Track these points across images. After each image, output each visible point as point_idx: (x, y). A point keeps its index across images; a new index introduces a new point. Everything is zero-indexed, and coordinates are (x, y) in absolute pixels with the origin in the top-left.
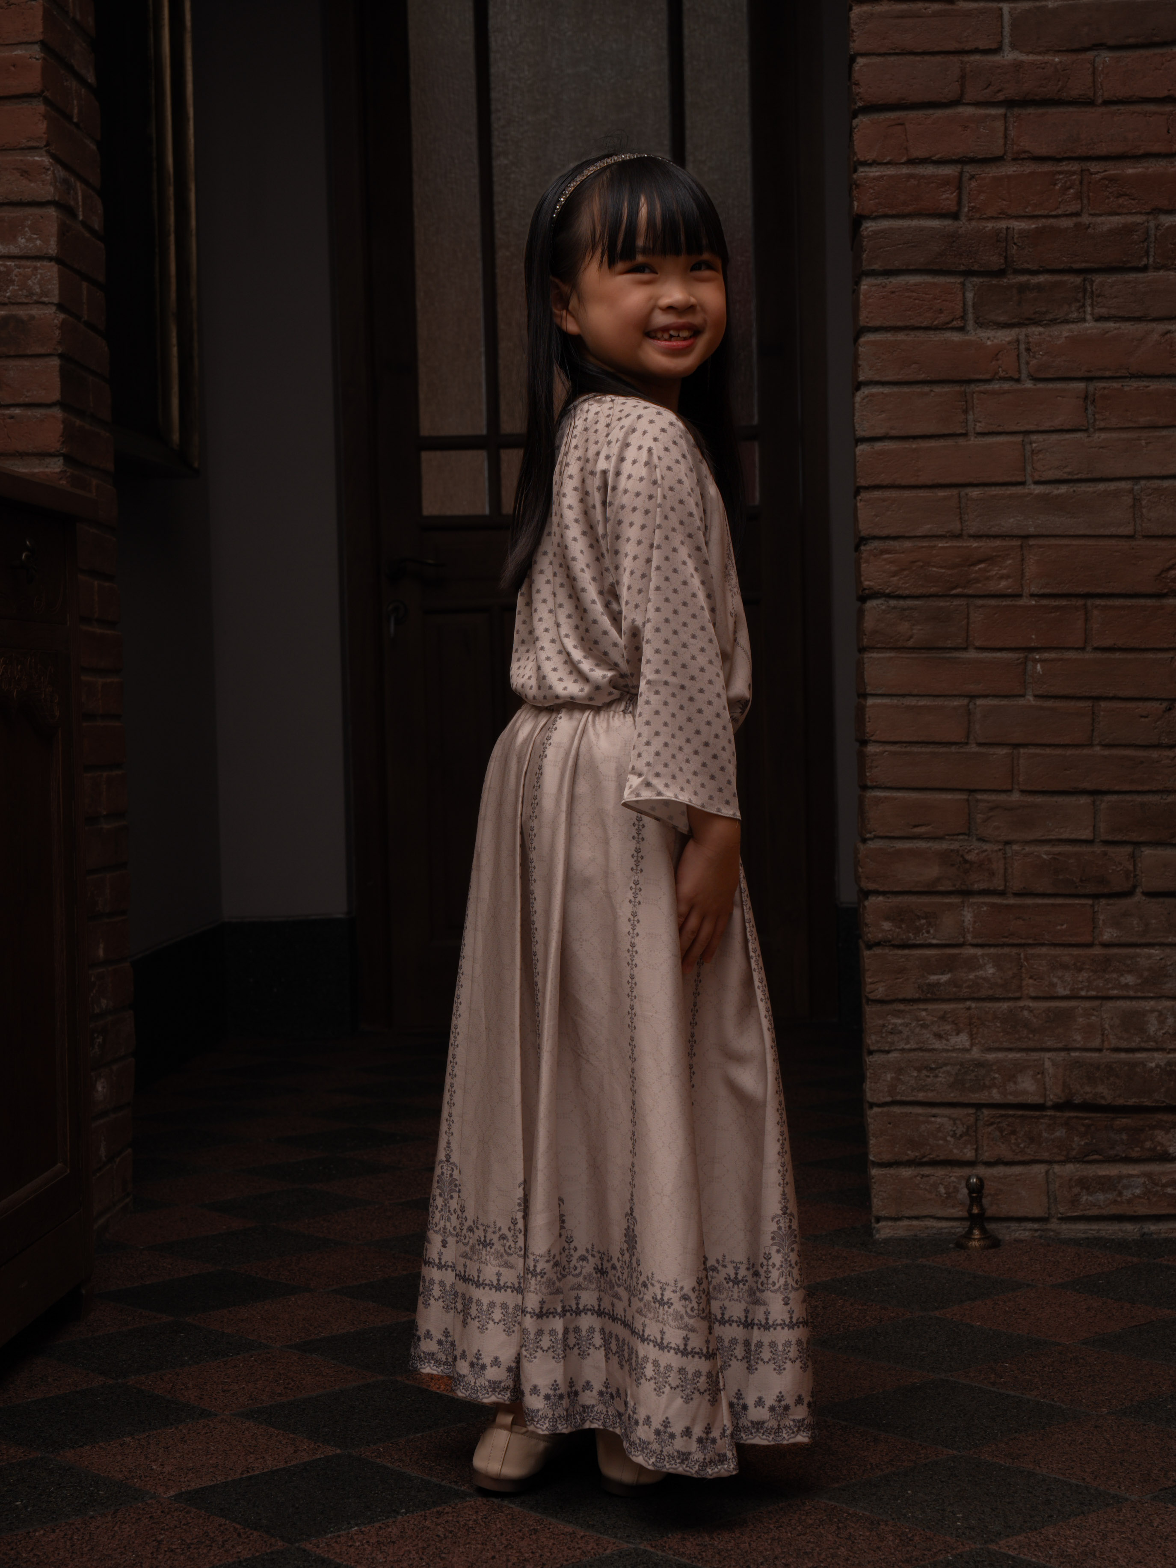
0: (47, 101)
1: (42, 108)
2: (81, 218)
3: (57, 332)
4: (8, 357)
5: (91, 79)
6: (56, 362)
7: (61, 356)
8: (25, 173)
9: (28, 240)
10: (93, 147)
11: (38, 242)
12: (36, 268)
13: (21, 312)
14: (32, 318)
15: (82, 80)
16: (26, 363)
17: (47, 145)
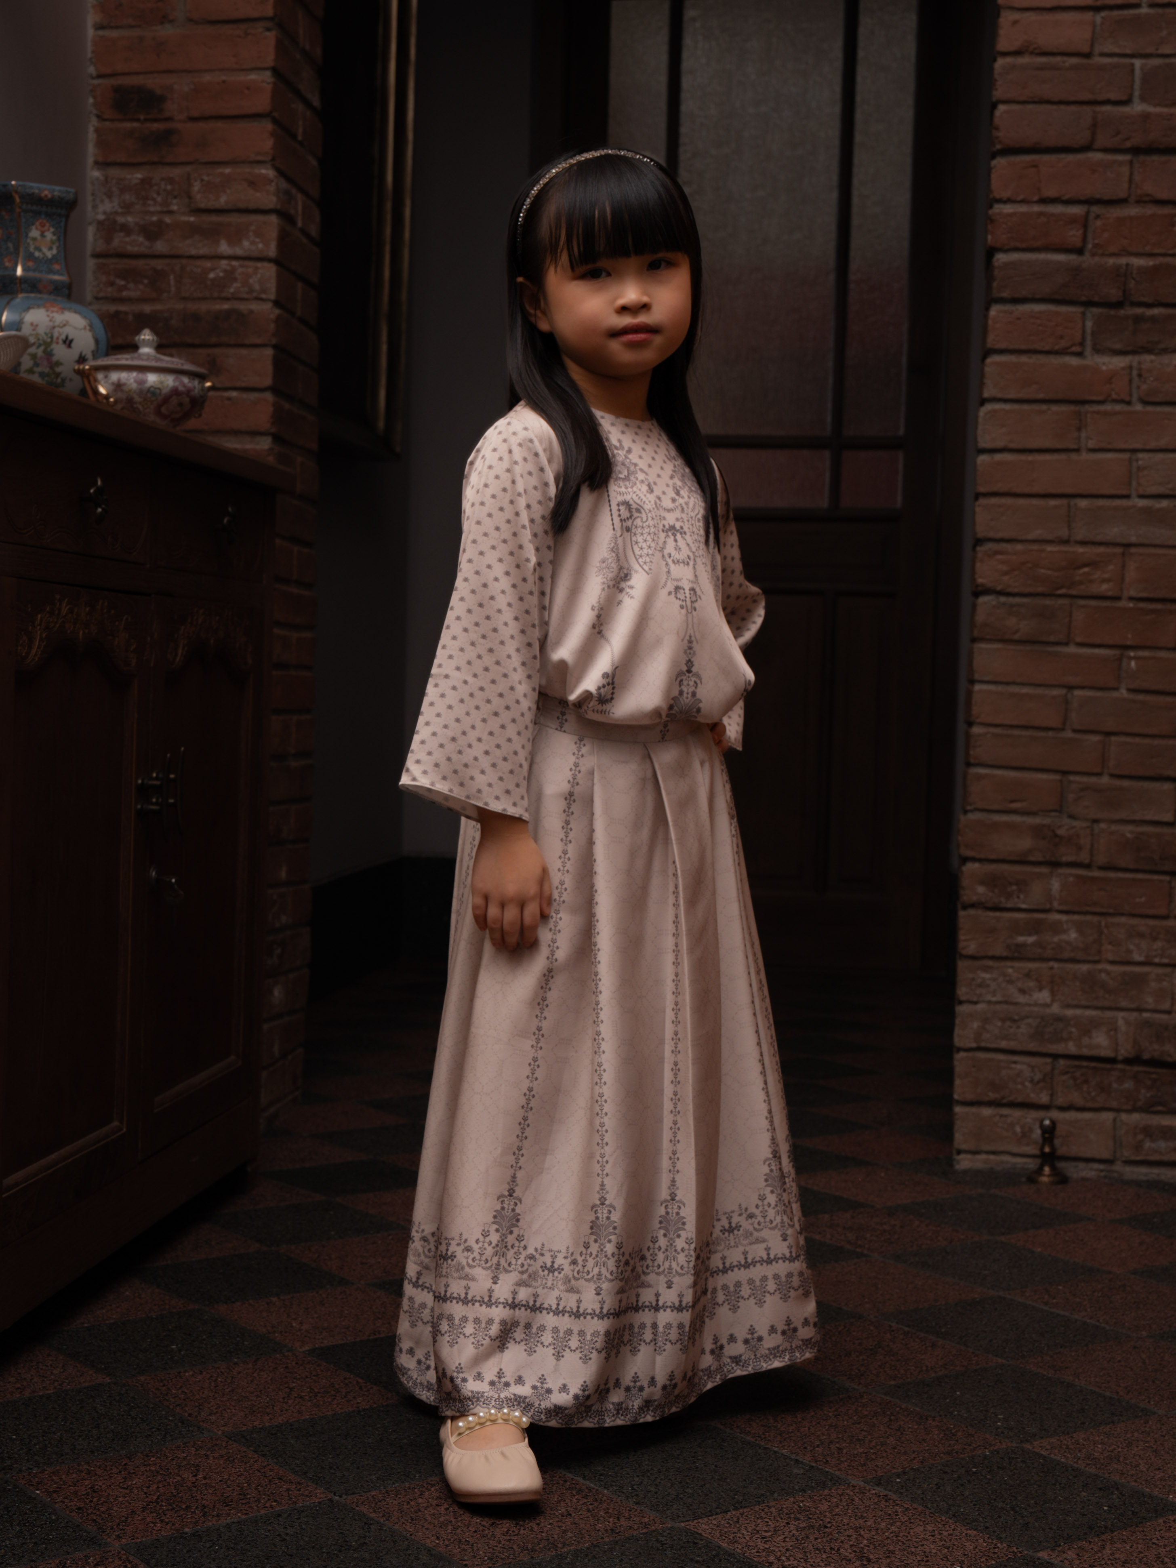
0: (275, 121)
1: (269, 126)
2: (300, 224)
3: (273, 326)
4: (229, 345)
5: (316, 102)
6: (269, 352)
7: (275, 347)
8: (253, 183)
9: (253, 243)
10: (314, 162)
11: (260, 246)
12: (257, 268)
13: (242, 307)
14: (251, 312)
15: (307, 103)
16: (244, 352)
17: (273, 159)
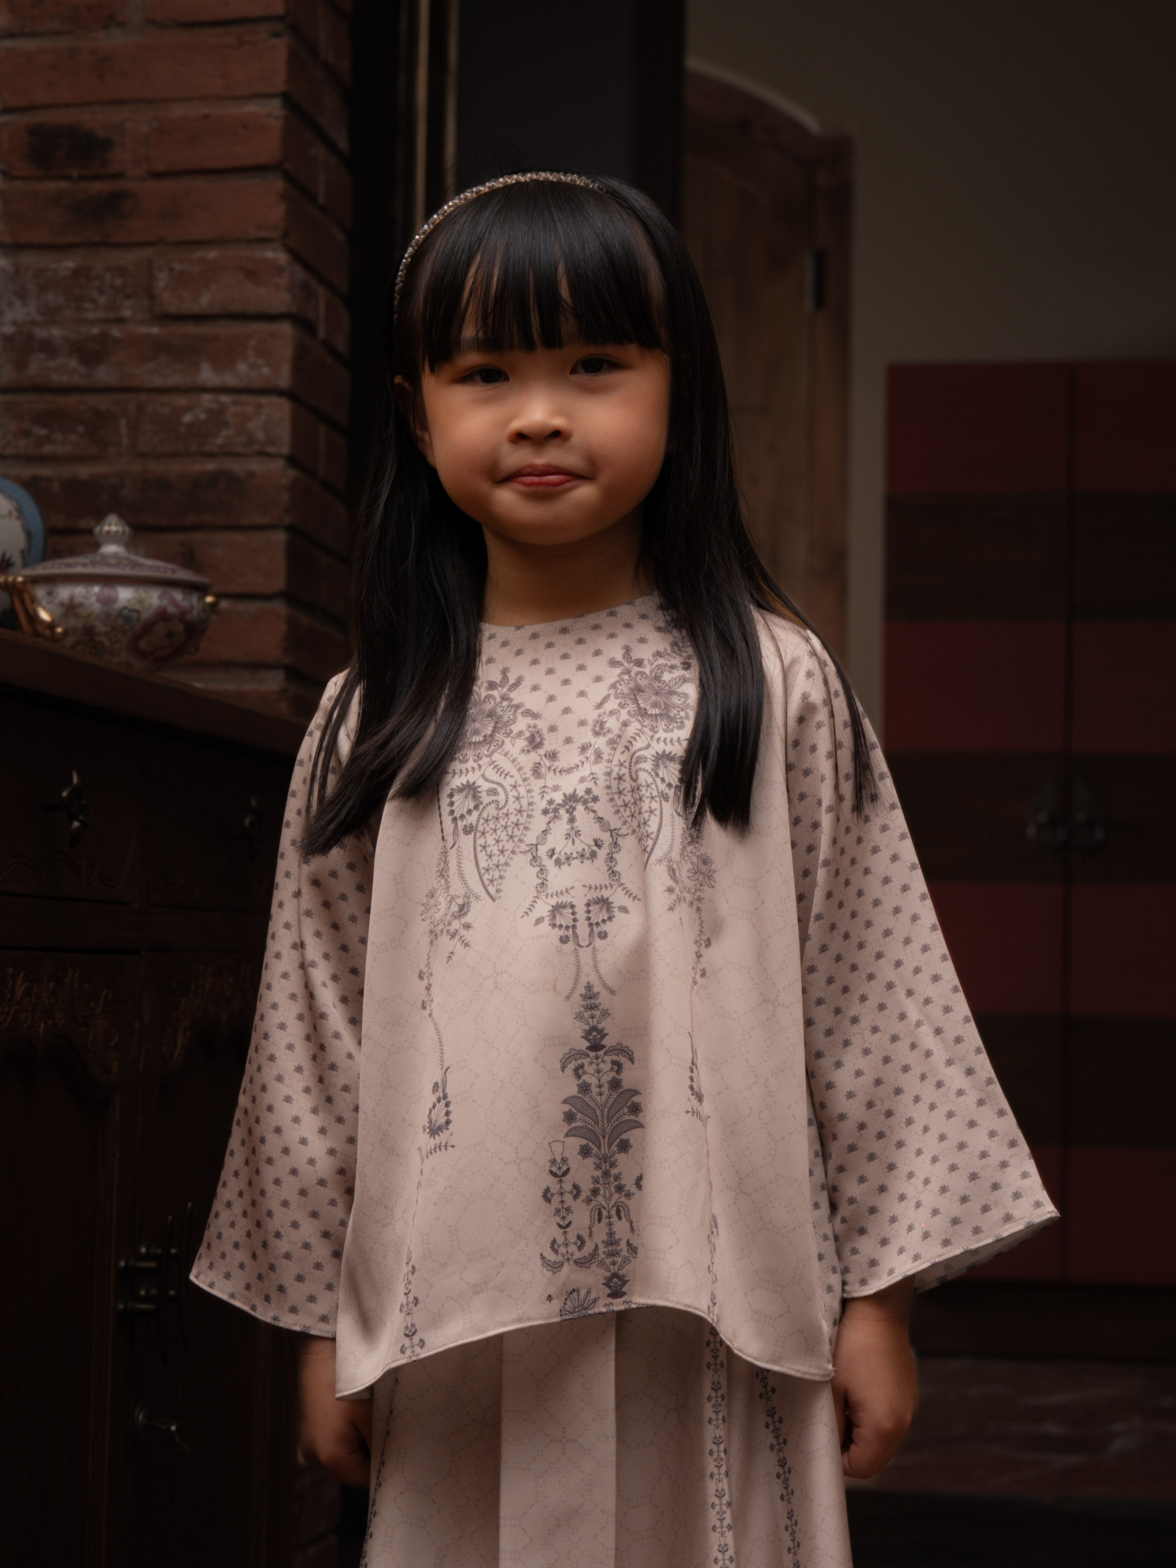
0: (288, 177)
1: (278, 184)
2: (322, 334)
3: (285, 496)
4: (215, 528)
5: (343, 144)
6: (280, 537)
7: (290, 529)
8: (252, 274)
9: (253, 366)
10: (340, 237)
11: (265, 371)
12: (259, 406)
13: (237, 467)
14: (251, 475)
15: (331, 146)
16: (239, 537)
17: (285, 236)
